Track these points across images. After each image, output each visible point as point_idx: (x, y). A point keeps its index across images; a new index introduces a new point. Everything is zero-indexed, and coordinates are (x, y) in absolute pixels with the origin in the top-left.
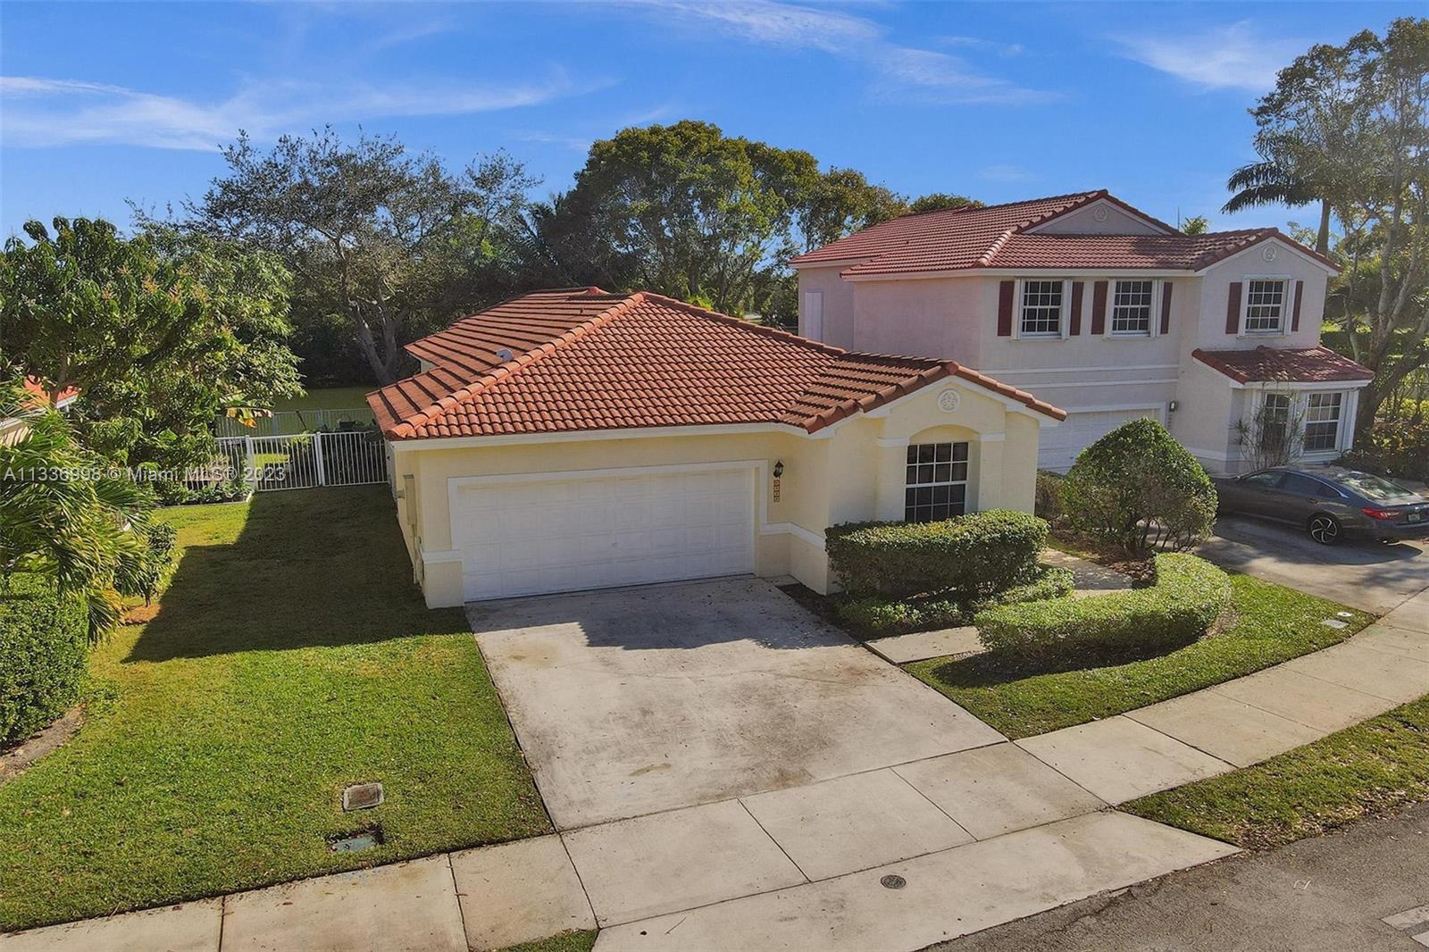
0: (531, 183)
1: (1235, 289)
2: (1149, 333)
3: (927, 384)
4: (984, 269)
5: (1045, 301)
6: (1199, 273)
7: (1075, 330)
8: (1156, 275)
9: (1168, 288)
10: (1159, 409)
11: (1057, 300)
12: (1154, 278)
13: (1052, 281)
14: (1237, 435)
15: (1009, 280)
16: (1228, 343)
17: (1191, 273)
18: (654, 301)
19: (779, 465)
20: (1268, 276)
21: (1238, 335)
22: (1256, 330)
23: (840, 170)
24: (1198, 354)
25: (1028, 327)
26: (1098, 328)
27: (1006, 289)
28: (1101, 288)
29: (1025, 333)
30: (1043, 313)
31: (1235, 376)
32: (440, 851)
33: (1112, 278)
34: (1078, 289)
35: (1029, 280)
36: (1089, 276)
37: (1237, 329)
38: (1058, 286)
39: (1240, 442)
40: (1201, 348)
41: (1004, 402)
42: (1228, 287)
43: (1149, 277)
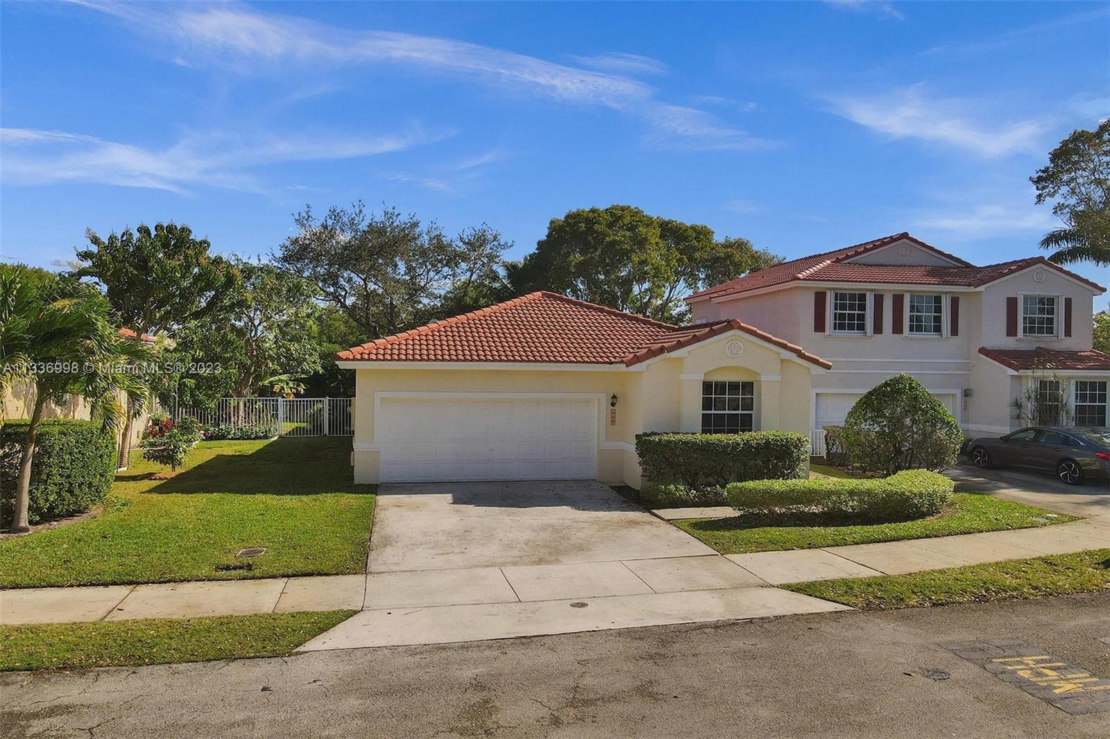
0: (506, 246)
1: (1012, 303)
2: (942, 335)
3: (716, 335)
4: (800, 281)
5: (852, 307)
6: (978, 289)
7: (878, 329)
8: (944, 290)
9: (955, 302)
10: (955, 394)
11: (862, 307)
12: (943, 293)
13: (857, 292)
14: (1016, 412)
15: (821, 291)
16: (1009, 343)
17: (972, 289)
18: (549, 296)
19: (614, 397)
20: (1041, 293)
21: (1018, 338)
22: (1034, 335)
23: (732, 240)
24: (983, 351)
25: (840, 326)
26: (897, 329)
27: (820, 298)
28: (898, 300)
29: (837, 331)
30: (851, 317)
31: (1010, 366)
32: (283, 576)
33: (906, 291)
34: (879, 299)
35: (839, 292)
36: (888, 290)
37: (1016, 333)
38: (862, 297)
39: (1018, 417)
40: (985, 346)
41: (780, 352)
42: (1006, 300)
43: (938, 292)
